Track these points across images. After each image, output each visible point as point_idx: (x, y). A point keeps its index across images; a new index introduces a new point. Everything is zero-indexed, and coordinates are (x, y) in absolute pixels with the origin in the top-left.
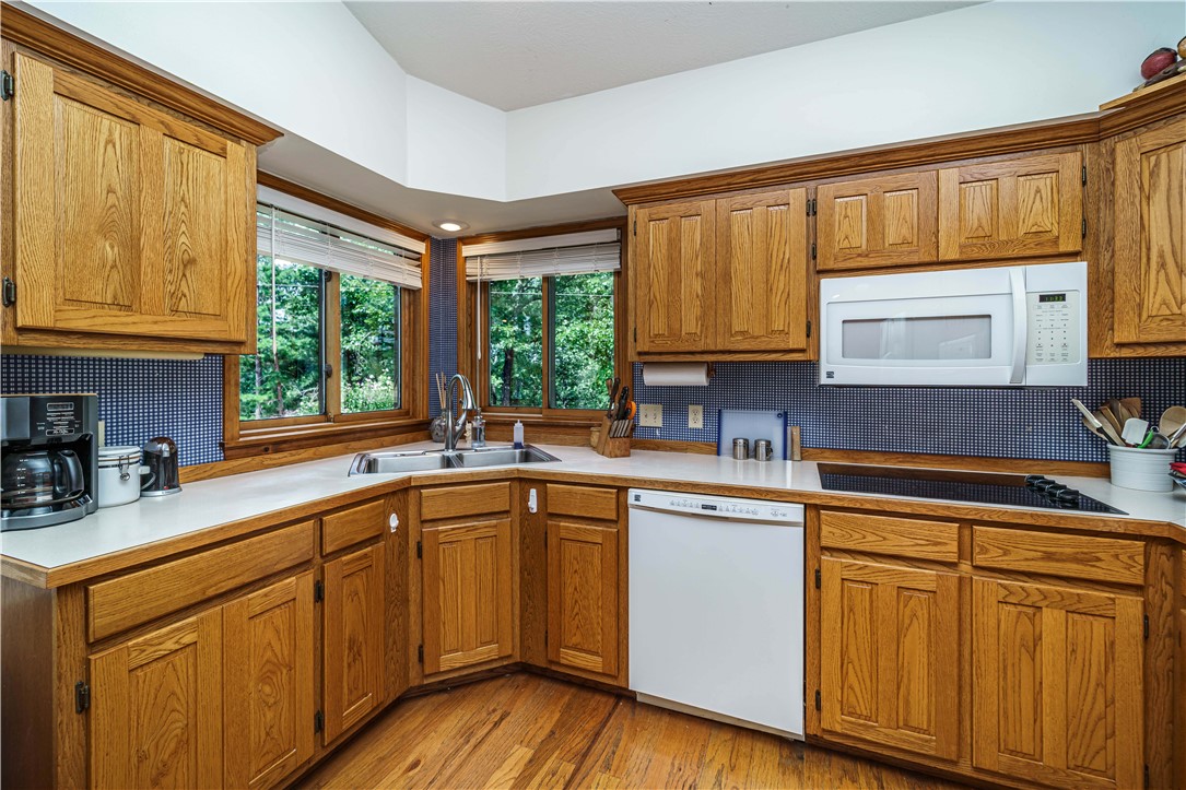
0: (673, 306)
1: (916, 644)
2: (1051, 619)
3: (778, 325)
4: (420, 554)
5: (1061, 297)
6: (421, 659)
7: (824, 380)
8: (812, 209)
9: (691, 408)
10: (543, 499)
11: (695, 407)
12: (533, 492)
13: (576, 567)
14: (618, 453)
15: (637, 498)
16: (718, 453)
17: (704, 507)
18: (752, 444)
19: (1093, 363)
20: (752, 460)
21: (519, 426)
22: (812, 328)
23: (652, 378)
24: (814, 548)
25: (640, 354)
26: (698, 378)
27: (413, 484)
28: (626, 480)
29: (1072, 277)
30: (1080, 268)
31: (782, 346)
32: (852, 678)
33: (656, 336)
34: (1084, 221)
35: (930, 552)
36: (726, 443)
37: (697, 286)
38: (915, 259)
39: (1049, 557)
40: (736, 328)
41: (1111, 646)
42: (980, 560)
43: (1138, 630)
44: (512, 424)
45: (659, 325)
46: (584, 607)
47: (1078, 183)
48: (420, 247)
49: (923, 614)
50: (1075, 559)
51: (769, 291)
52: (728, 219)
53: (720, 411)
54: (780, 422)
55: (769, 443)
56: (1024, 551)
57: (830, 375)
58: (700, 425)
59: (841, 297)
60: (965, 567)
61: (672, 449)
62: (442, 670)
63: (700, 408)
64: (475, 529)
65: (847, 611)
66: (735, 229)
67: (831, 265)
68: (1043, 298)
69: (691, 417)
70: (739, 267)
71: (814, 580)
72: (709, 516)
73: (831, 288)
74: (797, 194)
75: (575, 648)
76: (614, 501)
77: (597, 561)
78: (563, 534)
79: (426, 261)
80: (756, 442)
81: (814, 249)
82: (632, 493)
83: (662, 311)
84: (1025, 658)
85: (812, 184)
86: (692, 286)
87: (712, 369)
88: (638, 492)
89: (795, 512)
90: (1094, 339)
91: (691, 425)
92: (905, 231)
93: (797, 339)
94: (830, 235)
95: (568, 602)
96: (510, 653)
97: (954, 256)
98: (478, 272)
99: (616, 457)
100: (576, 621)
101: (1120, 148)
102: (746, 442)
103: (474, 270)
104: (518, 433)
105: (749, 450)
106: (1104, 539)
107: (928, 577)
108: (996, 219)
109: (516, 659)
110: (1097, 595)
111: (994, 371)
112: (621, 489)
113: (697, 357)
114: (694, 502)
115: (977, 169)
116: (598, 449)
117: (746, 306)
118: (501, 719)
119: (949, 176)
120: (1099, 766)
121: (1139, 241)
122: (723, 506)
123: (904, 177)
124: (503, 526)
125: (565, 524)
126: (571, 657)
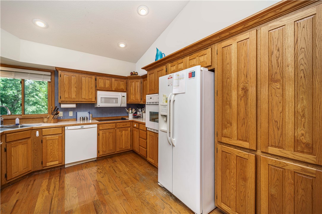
0: (70, 93)
1: (111, 139)
2: (123, 132)
3: (91, 97)
4: (6, 151)
5: (124, 96)
7: (97, 106)
8: (96, 80)
9: (70, 112)
10: (41, 133)
11: (71, 112)
12: (37, 132)
13: (51, 145)
14: (55, 122)
15: (67, 128)
16: (77, 120)
17: (81, 127)
18: (84, 118)
19: (127, 104)
20: (84, 121)
21: (17, 119)
22: (96, 98)
23: (63, 106)
24: (99, 130)
25: (61, 101)
26: (74, 106)
27: (4, 133)
28: (64, 125)
29: (125, 94)
30: (126, 93)
32: (103, 147)
33: (66, 98)
34: (126, 88)
35: (112, 127)
36: (78, 118)
37: (75, 89)
39: (123, 125)
40: (83, 97)
41: (128, 133)
43: (130, 131)
44: (15, 119)
45: (67, 96)
46: (53, 152)
47: (126, 83)
49: (111, 135)
50: (125, 125)
51: (89, 92)
52: (82, 78)
53: (76, 113)
54: (89, 114)
55: (87, 117)
56: (121, 125)
57: (99, 106)
58: (72, 115)
59: (101, 94)
60: (116, 128)
61: (65, 121)
62: (13, 178)
63: (72, 112)
64: (22, 142)
65: (103, 138)
66: (83, 80)
67: (99, 89)
68: (123, 96)
69: (70, 114)
71: (98, 135)
72: (82, 128)
73: (99, 93)
74: (93, 77)
75: (51, 162)
76: (61, 130)
77: (56, 142)
78: (47, 139)
80: (85, 118)
81: (96, 86)
82: (66, 128)
83: (67, 93)
84: (121, 137)
85: (96, 76)
87: (77, 104)
88: (67, 127)
89: (96, 125)
90: (127, 101)
91: (70, 115)
92: (108, 86)
93: (94, 100)
94: (99, 84)
95: (49, 152)
96: (31, 169)
97: (114, 90)
99: (55, 123)
100: (51, 156)
101: (129, 81)
102: (83, 117)
104: (17, 121)
105: (84, 119)
106: (127, 123)
107: (112, 130)
108: (118, 86)
109: (32, 171)
110: (127, 128)
111: (118, 105)
112: (63, 127)
113: (75, 102)
114: (79, 127)
115: (116, 79)
116: (47, 122)
117: (85, 94)
118: (35, 180)
119: (113, 79)
120: (127, 146)
121: (130, 91)
122: (85, 126)
123: (108, 78)
124: (29, 141)
125: (47, 137)
126: (49, 164)
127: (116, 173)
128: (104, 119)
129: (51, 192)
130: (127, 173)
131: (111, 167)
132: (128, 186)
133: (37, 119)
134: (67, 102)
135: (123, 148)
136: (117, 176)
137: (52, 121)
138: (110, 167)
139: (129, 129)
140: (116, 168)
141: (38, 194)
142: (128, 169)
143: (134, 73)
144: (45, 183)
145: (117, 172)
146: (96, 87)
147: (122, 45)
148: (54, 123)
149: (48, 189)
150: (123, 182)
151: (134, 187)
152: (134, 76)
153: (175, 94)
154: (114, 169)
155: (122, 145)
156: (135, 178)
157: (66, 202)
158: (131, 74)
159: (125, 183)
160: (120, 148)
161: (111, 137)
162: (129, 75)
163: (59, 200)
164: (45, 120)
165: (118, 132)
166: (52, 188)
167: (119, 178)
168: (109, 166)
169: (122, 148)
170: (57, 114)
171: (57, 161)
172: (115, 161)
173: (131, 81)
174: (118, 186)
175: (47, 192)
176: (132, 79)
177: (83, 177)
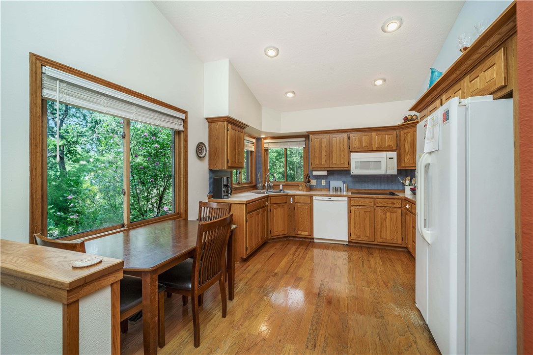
0: (320, 158)
1: (367, 221)
2: (388, 214)
3: (342, 162)
4: (270, 211)
5: (392, 158)
6: (271, 233)
7: (351, 174)
8: (349, 138)
9: (322, 180)
10: (294, 200)
11: (324, 180)
12: (292, 198)
13: (302, 213)
15: (315, 198)
16: (329, 190)
19: (398, 170)
20: (337, 192)
21: (281, 185)
22: (349, 163)
23: (315, 173)
24: (349, 205)
25: (313, 168)
26: (325, 173)
28: (313, 194)
29: (394, 154)
31: (343, 167)
32: (357, 229)
33: (316, 164)
34: (397, 144)
35: (369, 204)
36: (331, 188)
37: (325, 154)
38: (368, 150)
39: (388, 204)
40: (334, 163)
41: (397, 218)
42: (377, 205)
43: (400, 214)
45: (317, 162)
46: (304, 222)
47: (396, 137)
48: (254, 141)
49: (368, 216)
50: (391, 204)
51: (340, 155)
52: (332, 139)
53: (329, 181)
54: (343, 183)
55: (340, 188)
56: (384, 203)
57: (353, 173)
58: (325, 184)
59: (355, 157)
60: (375, 206)
61: (318, 190)
62: (275, 235)
64: (281, 206)
65: (355, 217)
66: (333, 141)
67: (353, 150)
68: (389, 158)
69: (323, 182)
70: (334, 150)
71: (349, 211)
72: (330, 200)
73: (353, 155)
74: (345, 135)
75: (302, 231)
77: (306, 212)
78: (299, 207)
79: (255, 144)
80: (338, 188)
83: (318, 159)
84: (384, 221)
85: (349, 133)
86: (324, 154)
87: (328, 171)
89: (346, 199)
90: (398, 166)
91: (323, 184)
92: (366, 144)
93: (346, 165)
94: (352, 144)
95: (300, 221)
98: (268, 146)
100: (302, 225)
101: (402, 131)
102: (335, 188)
103: (266, 146)
104: (281, 187)
105: (336, 190)
106: (395, 200)
107: (369, 209)
108: (382, 143)
109: (288, 235)
110: (395, 209)
111: (382, 172)
112: (311, 196)
113: (325, 169)
114: (327, 198)
115: (379, 133)
116: (301, 190)
117: (336, 158)
118: (288, 244)
119: (374, 134)
120: (395, 238)
121: (404, 149)
122: (333, 198)
123: (366, 133)
124: (286, 206)
125: (299, 204)
126: (300, 233)
127: (363, 266)
128: (363, 191)
129: (294, 257)
130: (378, 272)
131: (361, 259)
132: (369, 287)
133: (295, 187)
134: (318, 169)
135: (388, 239)
136: (362, 270)
137: (305, 190)
138: (359, 258)
139: (399, 211)
140: (367, 262)
141: (286, 255)
142: (382, 269)
143: (410, 116)
144: (294, 248)
145: (365, 266)
146: (349, 147)
147: (379, 82)
148: (306, 191)
149: (294, 254)
150: (366, 279)
151: (376, 292)
152: (409, 122)
153: (430, 153)
154: (363, 262)
155: (386, 235)
156: (386, 284)
157: (301, 270)
158: (404, 119)
159: (367, 282)
160: (383, 238)
161: (367, 219)
162: (401, 122)
163: (297, 266)
164: (301, 188)
165: (379, 214)
166: (297, 254)
167: (364, 274)
168: (360, 256)
169: (386, 239)
170: (309, 182)
171: (306, 231)
172: (371, 254)
173: (406, 131)
174: (356, 280)
175: (292, 256)
176: (408, 128)
177: (325, 256)
